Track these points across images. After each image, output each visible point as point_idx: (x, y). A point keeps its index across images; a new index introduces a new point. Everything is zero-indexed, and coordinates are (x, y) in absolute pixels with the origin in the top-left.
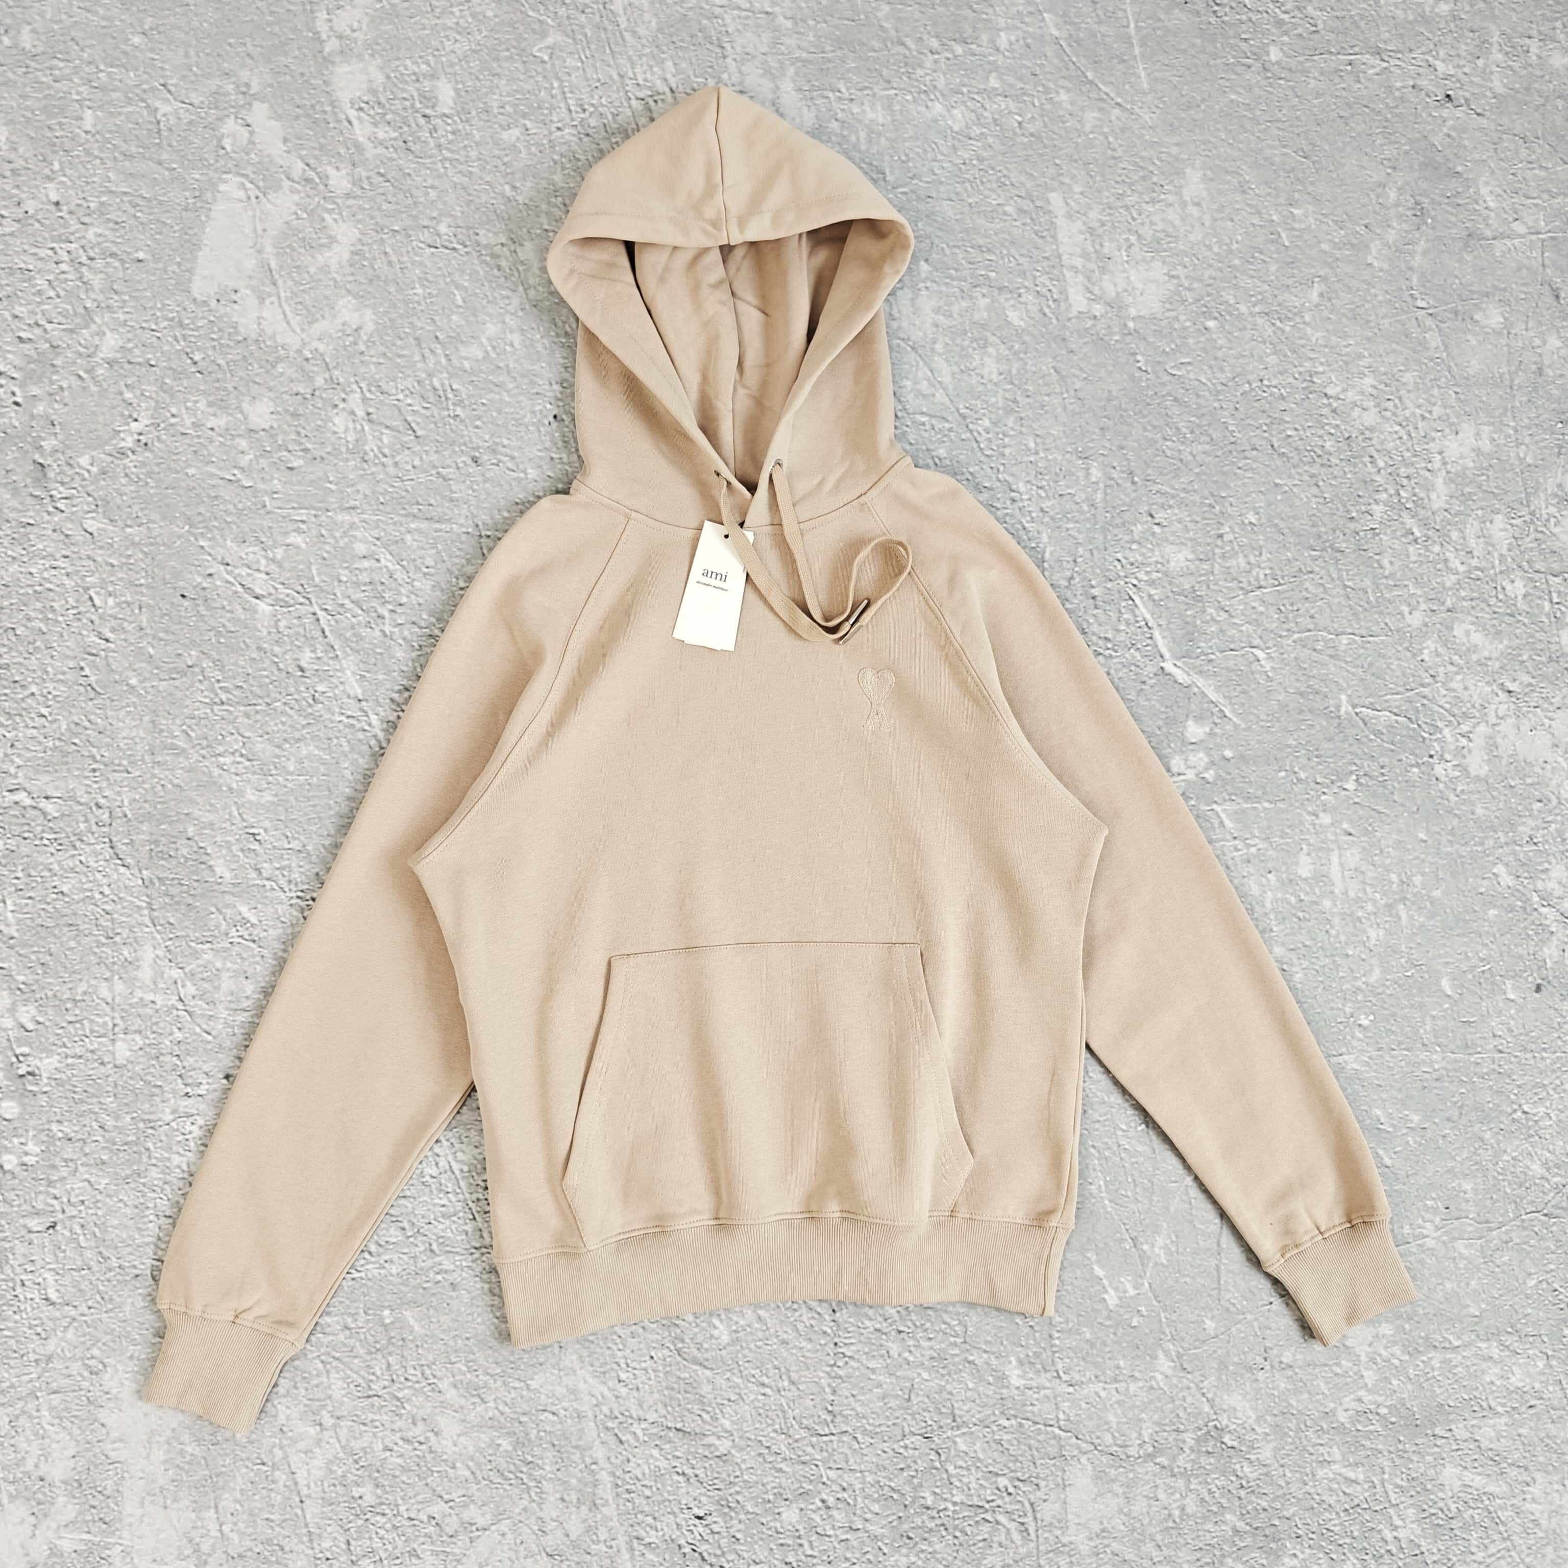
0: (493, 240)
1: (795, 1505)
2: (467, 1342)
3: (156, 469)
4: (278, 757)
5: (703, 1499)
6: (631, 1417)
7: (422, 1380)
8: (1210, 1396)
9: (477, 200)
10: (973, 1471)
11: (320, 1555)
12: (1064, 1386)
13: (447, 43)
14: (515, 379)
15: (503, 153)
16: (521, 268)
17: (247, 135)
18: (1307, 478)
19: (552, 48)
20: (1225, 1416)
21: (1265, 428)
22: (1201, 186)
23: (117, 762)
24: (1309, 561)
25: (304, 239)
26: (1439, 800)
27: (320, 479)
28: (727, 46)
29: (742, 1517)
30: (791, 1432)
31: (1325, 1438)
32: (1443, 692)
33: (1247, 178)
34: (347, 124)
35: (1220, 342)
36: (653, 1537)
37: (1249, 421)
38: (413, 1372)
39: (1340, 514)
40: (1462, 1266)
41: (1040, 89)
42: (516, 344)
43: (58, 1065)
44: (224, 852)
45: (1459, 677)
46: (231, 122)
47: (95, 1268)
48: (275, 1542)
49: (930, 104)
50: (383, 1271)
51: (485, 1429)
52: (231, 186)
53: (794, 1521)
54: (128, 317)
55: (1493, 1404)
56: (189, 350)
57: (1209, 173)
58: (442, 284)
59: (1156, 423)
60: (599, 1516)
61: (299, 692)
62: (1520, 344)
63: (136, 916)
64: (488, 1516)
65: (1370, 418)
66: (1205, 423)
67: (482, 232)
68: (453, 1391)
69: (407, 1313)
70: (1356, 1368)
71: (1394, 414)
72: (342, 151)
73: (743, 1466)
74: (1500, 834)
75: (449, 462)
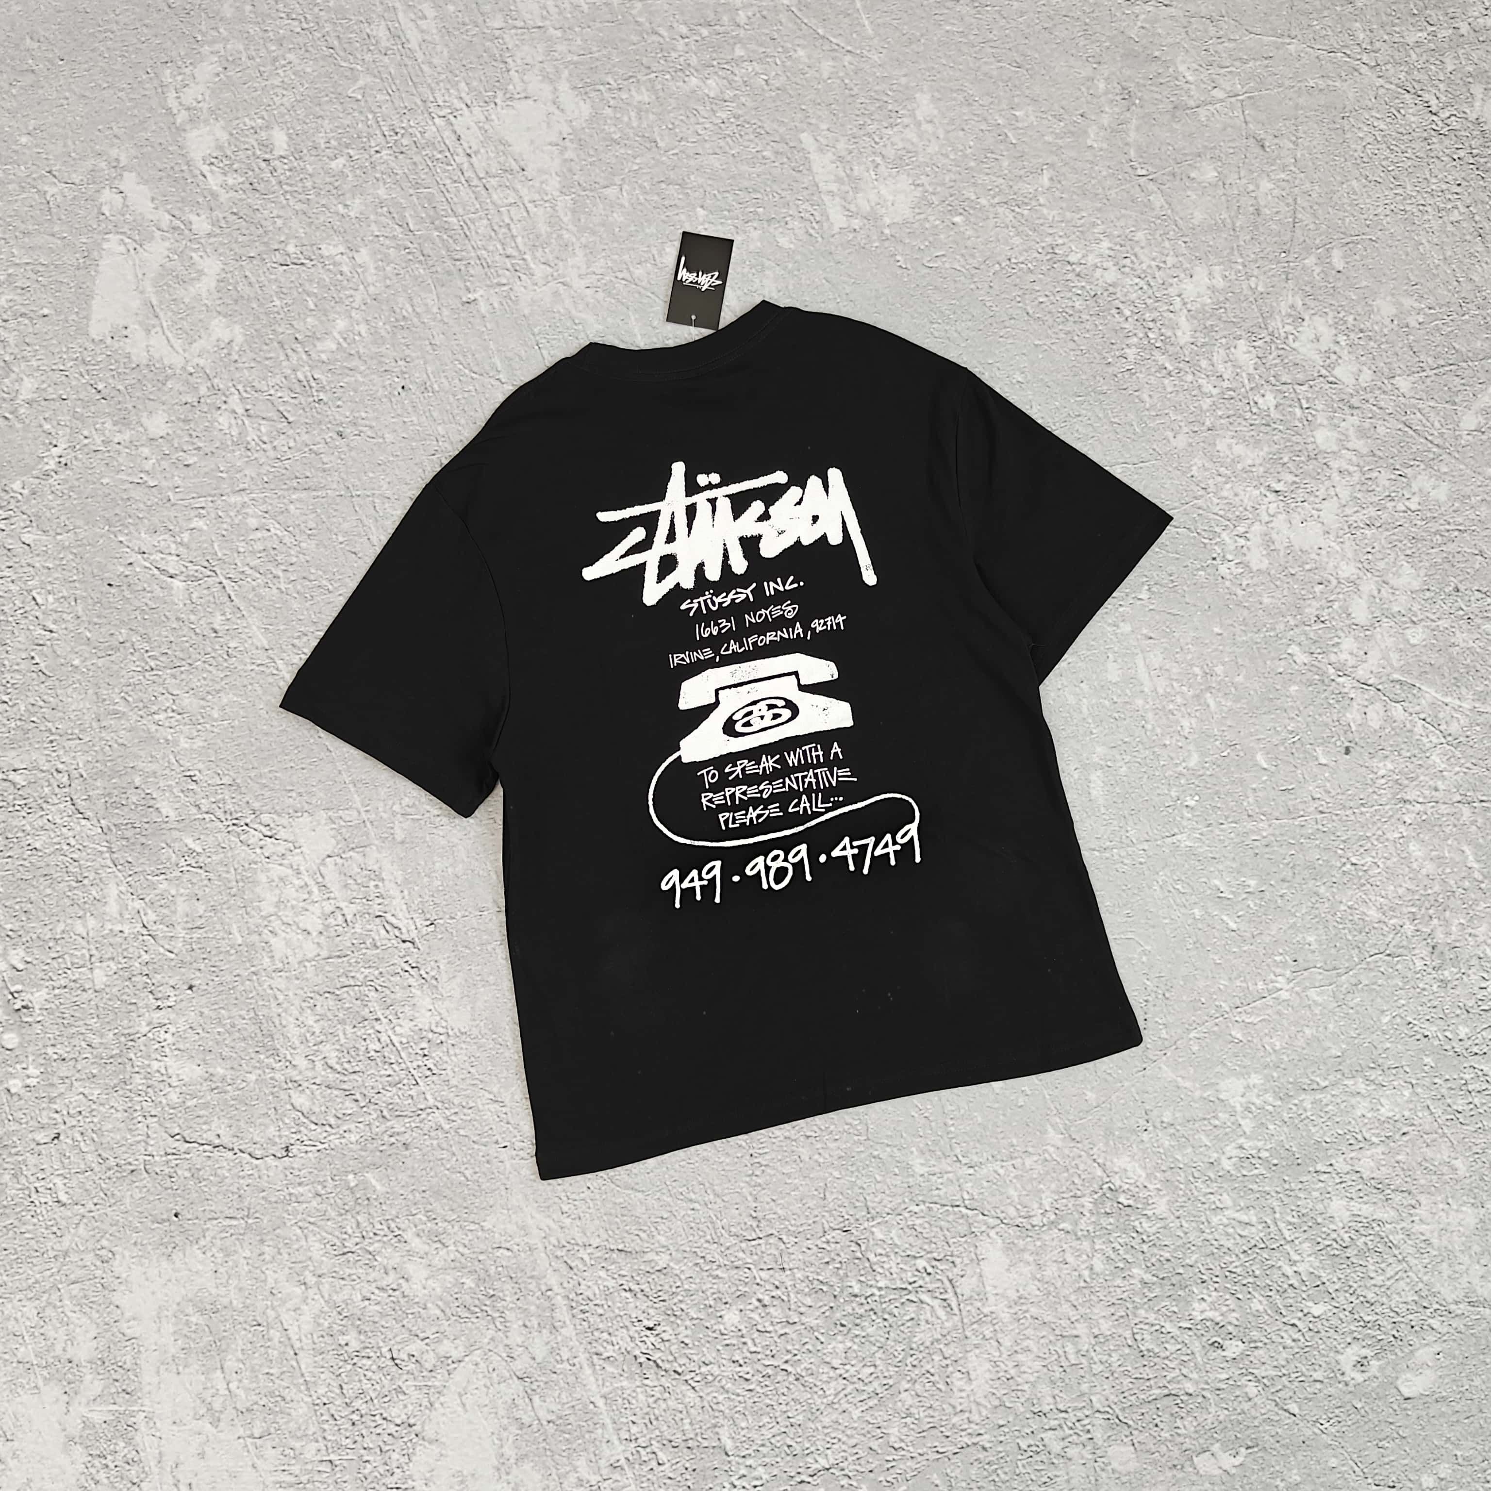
0: (333, 251)
1: (734, 1307)
2: (424, 1195)
3: (76, 483)
4: (204, 708)
5: (651, 1311)
6: (577, 1244)
7: (388, 1232)
8: (1100, 1161)
9: (316, 222)
10: (893, 1257)
11: (318, 1401)
12: (965, 1168)
13: (276, 99)
14: (365, 361)
15: (333, 179)
16: (360, 270)
17: (121, 200)
18: (1062, 335)
19: (363, 88)
20: (1117, 1177)
21: (1019, 299)
22: (932, 106)
23: (69, 731)
24: (1075, 406)
25: (177, 276)
26: (1228, 596)
27: (212, 470)
28: (509, 60)
29: (688, 1323)
30: (722, 1241)
31: (1214, 1187)
32: (1216, 501)
33: (971, 92)
34: (201, 178)
35: (968, 233)
36: (609, 1351)
37: (1003, 296)
38: (380, 1227)
39: (1096, 361)
40: (1317, 1012)
41: (780, 50)
42: (363, 334)
43: (47, 997)
44: (167, 794)
45: (1228, 486)
46: (107, 191)
47: (97, 1169)
48: (277, 1393)
49: (686, 79)
50: (343, 1141)
51: (449, 1271)
52: (113, 243)
53: (735, 1322)
54: (40, 362)
55: (1367, 1137)
56: (92, 382)
57: (936, 94)
58: (295, 293)
59: (921, 311)
60: (559, 1338)
61: (215, 650)
62: (1236, 192)
63: (99, 860)
64: (461, 1349)
65: (1111, 276)
66: (964, 303)
67: (323, 246)
68: (417, 1240)
69: (368, 1175)
70: (1233, 1118)
71: (1132, 269)
72: (200, 200)
73: (683, 1277)
74: (1289, 618)
75: (318, 439)
